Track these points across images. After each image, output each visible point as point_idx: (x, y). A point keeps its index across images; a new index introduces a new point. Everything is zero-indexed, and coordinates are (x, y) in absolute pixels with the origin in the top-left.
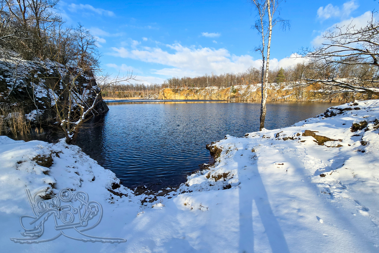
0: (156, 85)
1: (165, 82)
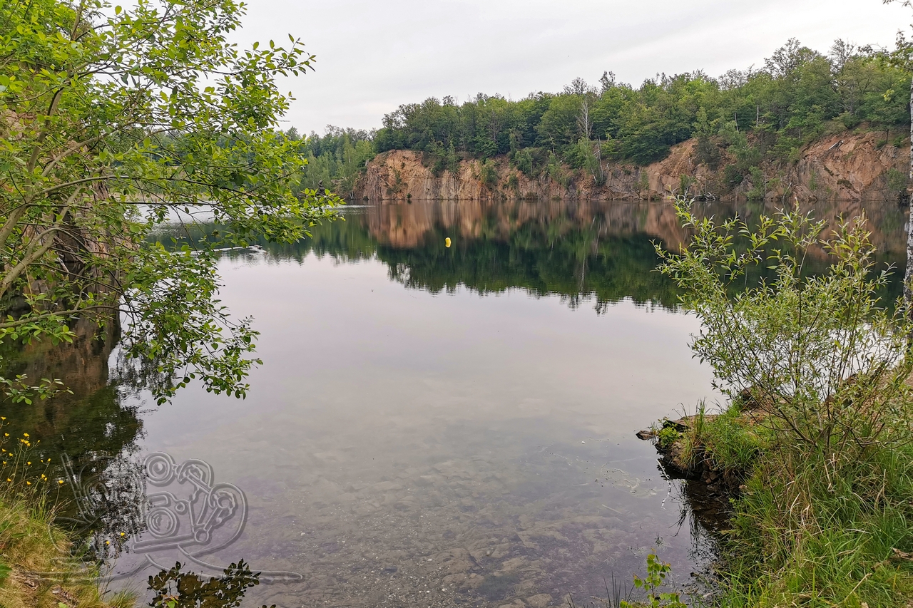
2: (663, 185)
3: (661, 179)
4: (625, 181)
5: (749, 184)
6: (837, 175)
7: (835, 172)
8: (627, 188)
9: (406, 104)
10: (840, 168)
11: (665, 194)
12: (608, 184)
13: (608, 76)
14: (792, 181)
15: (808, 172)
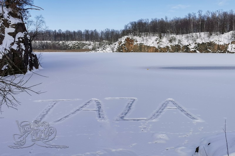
2: (219, 48)
3: (219, 46)
9: (132, 22)
11: (220, 51)
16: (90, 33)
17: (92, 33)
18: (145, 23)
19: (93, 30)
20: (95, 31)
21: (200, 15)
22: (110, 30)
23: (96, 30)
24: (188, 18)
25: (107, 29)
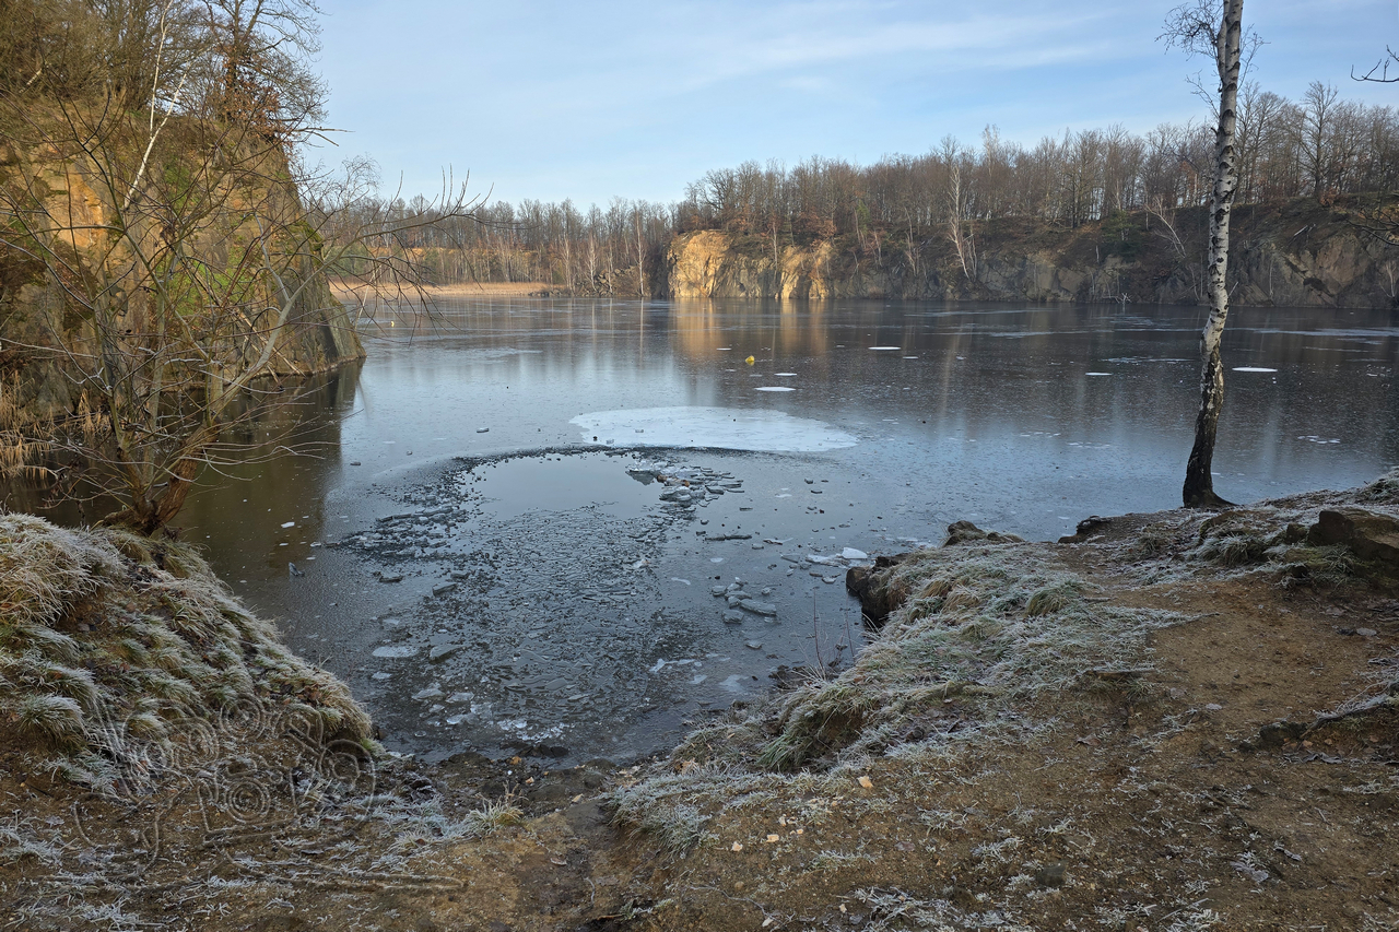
0: (644, 207)
1: (694, 193)
2: (1060, 281)
3: (1057, 274)
4: (1007, 275)
5: (1180, 283)
6: (1304, 272)
7: (1301, 267)
8: (1010, 285)
9: (716, 171)
10: (1310, 262)
11: (1061, 294)
12: (983, 280)
13: (991, 131)
14: (1239, 280)
15: (1262, 268)
16: (545, 215)
17: (554, 214)
18: (770, 176)
19: (558, 204)
20: (565, 206)
21: (989, 145)
22: (630, 207)
23: (568, 201)
24: (943, 160)
25: (616, 197)
